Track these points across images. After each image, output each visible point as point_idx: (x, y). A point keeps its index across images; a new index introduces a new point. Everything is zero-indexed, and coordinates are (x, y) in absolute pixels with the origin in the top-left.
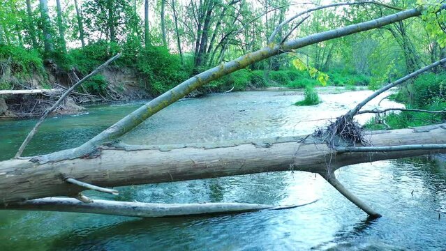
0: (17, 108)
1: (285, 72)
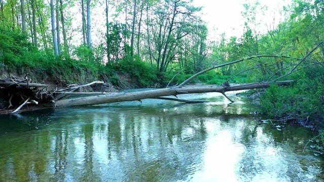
1: (205, 75)
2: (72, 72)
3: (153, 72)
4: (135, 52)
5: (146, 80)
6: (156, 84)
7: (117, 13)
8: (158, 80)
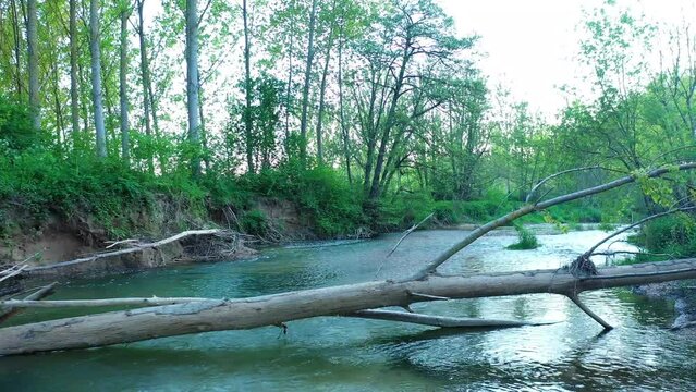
0: (191, 251)
1: (481, 204)
2: (124, 205)
3: (353, 197)
4: (311, 147)
5: (335, 220)
6: (360, 230)
7: (268, 57)
8: (366, 218)
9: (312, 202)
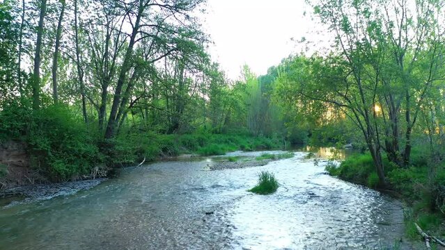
1: (193, 137)
5: (70, 161)
6: (97, 169)
8: (101, 157)
9: (43, 143)
